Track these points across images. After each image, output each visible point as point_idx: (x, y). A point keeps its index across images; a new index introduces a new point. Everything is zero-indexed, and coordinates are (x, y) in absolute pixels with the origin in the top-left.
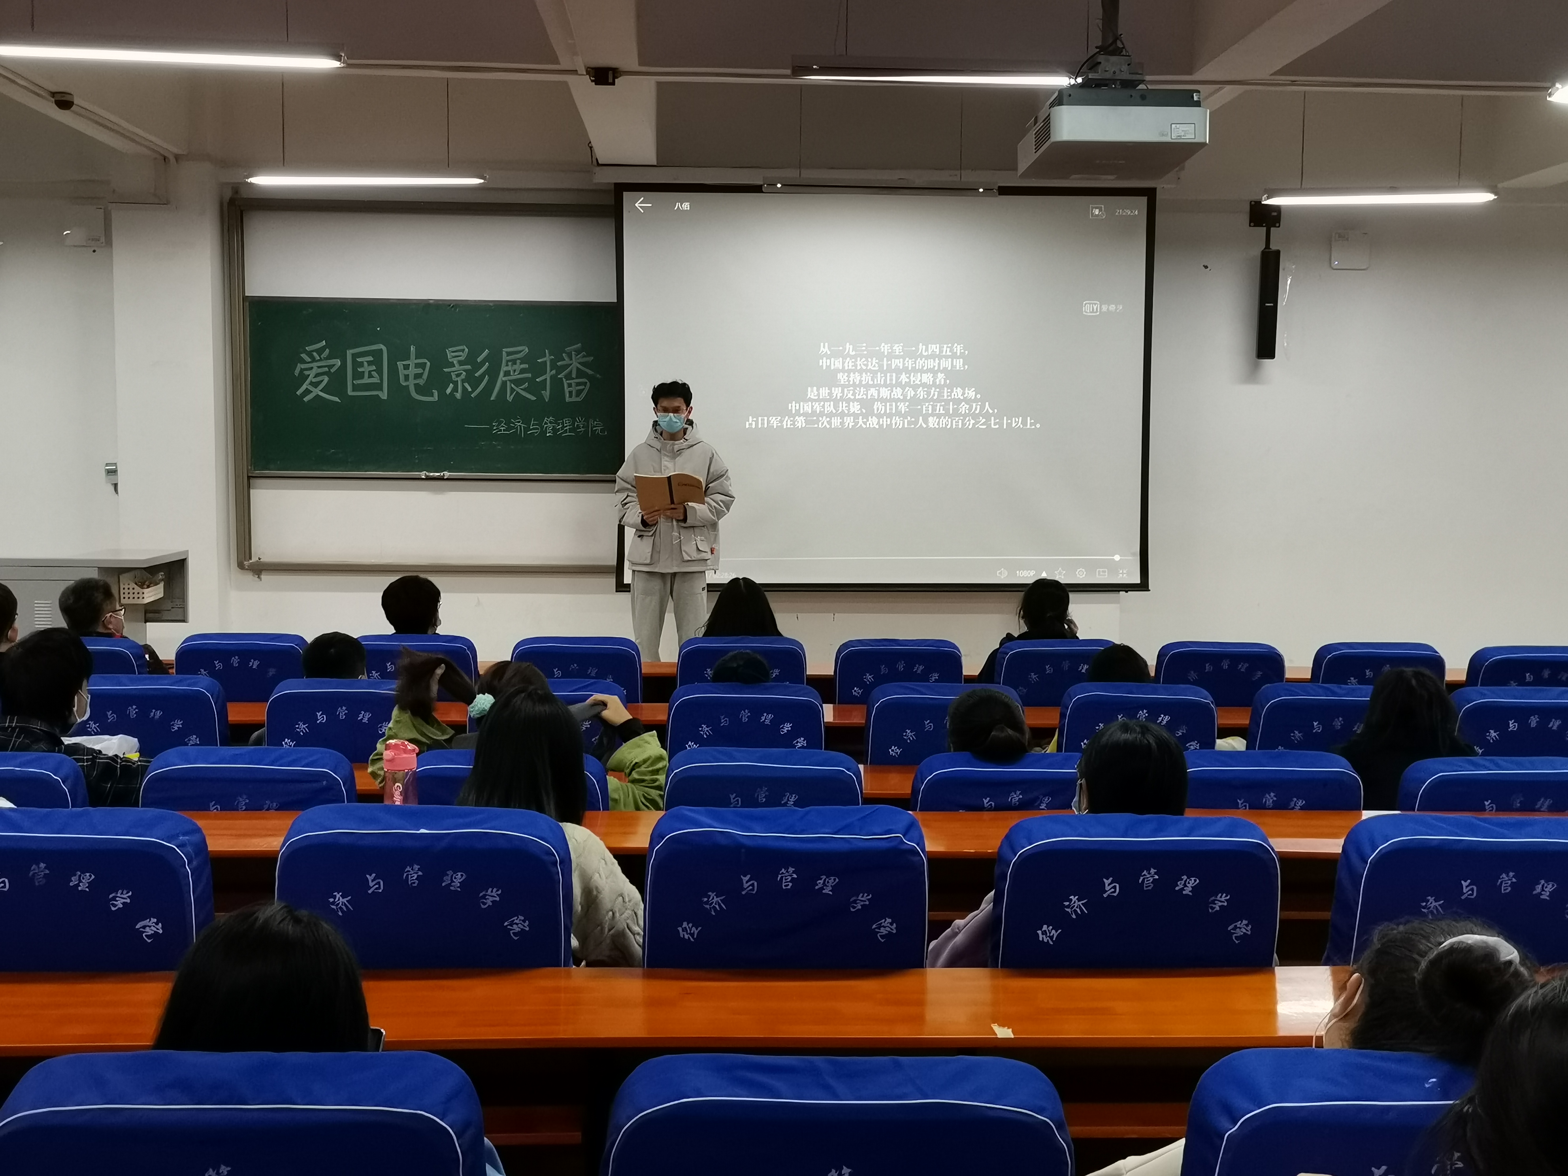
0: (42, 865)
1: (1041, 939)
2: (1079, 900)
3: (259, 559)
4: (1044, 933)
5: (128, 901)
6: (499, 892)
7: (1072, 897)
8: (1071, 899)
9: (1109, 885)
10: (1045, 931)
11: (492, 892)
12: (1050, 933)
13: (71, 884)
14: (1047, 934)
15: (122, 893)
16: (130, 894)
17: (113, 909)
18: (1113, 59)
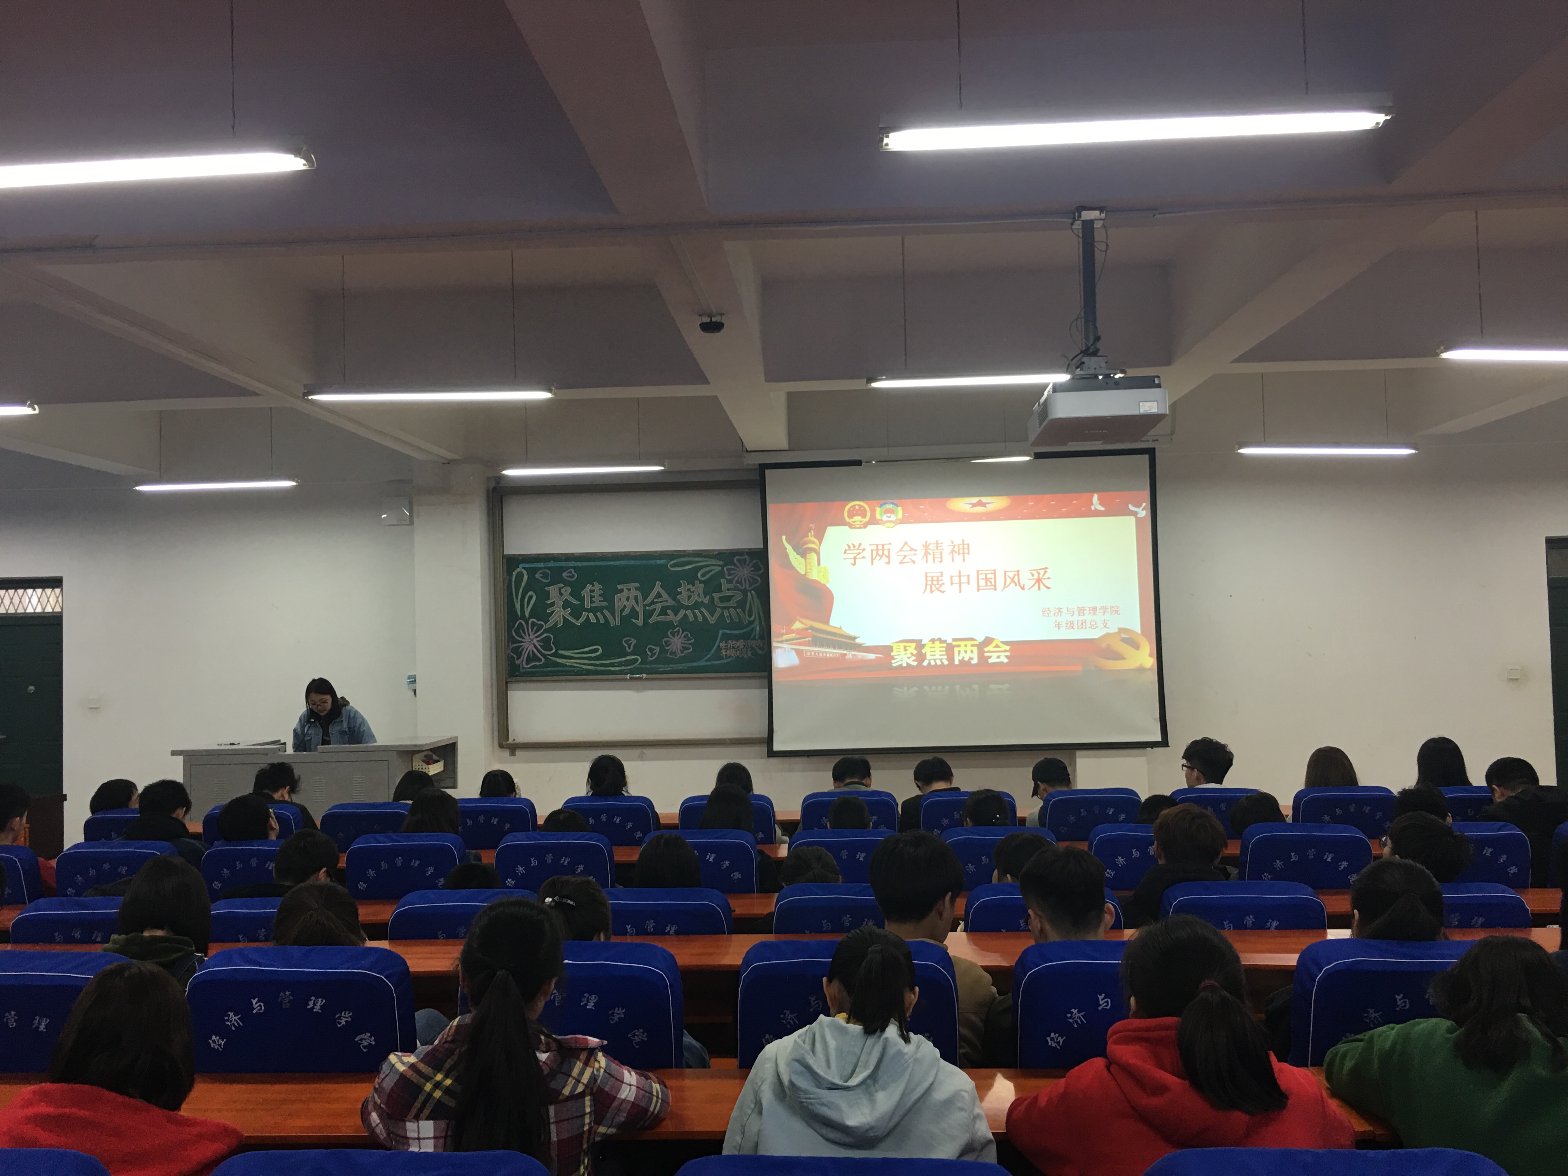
0: (287, 993)
1: (1050, 1044)
2: (1079, 1012)
3: (514, 740)
4: (1052, 1039)
5: (350, 1019)
6: (624, 1011)
7: (1073, 1010)
8: (1073, 1012)
9: (1102, 1000)
10: (1053, 1038)
11: (618, 1010)
12: (1057, 1039)
13: (309, 1007)
14: (1055, 1040)
15: (345, 1014)
16: (351, 1014)
17: (339, 1026)
18: (1094, 359)
